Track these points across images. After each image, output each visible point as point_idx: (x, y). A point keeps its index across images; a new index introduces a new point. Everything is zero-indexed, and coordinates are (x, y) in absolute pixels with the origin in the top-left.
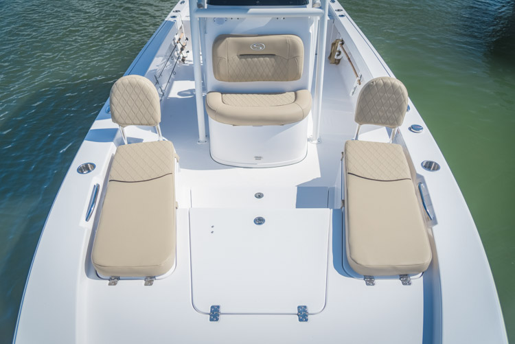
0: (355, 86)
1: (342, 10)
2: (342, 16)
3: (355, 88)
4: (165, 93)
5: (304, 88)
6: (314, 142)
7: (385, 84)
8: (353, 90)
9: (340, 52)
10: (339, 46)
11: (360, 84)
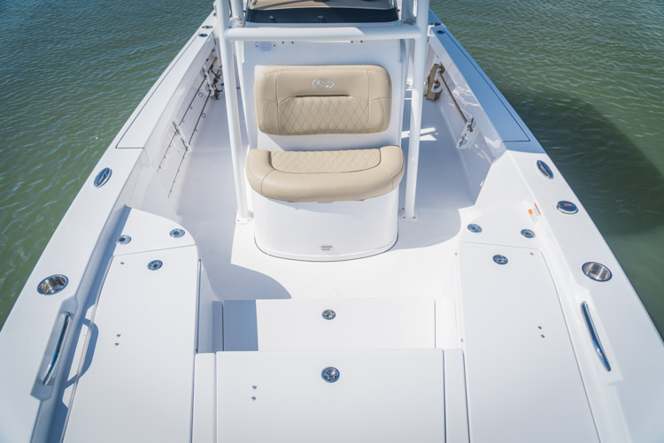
1: (439, 24)
2: (440, 32)
3: (463, 137)
6: (407, 218)
8: (460, 140)
9: (437, 82)
10: (437, 74)
11: (471, 131)
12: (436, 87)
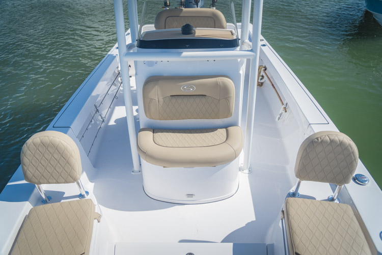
0: (280, 112)
1: (263, 40)
2: (264, 45)
3: (281, 115)
4: (106, 119)
5: (234, 124)
6: (244, 171)
7: (332, 141)
8: (279, 116)
9: (263, 76)
10: (262, 71)
11: (286, 111)
12: (261, 79)
